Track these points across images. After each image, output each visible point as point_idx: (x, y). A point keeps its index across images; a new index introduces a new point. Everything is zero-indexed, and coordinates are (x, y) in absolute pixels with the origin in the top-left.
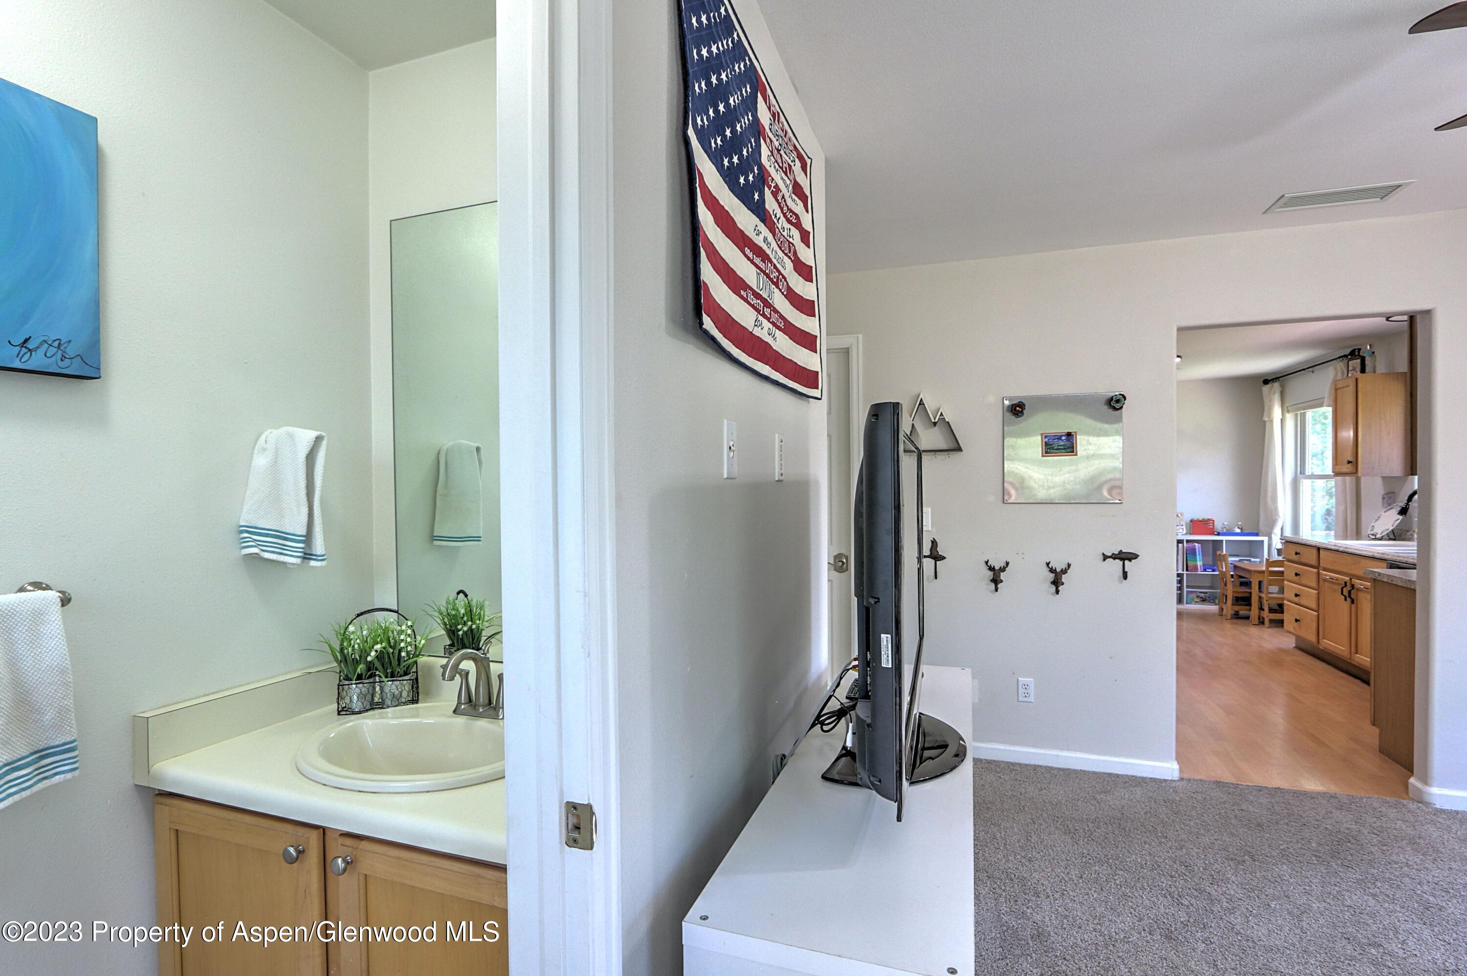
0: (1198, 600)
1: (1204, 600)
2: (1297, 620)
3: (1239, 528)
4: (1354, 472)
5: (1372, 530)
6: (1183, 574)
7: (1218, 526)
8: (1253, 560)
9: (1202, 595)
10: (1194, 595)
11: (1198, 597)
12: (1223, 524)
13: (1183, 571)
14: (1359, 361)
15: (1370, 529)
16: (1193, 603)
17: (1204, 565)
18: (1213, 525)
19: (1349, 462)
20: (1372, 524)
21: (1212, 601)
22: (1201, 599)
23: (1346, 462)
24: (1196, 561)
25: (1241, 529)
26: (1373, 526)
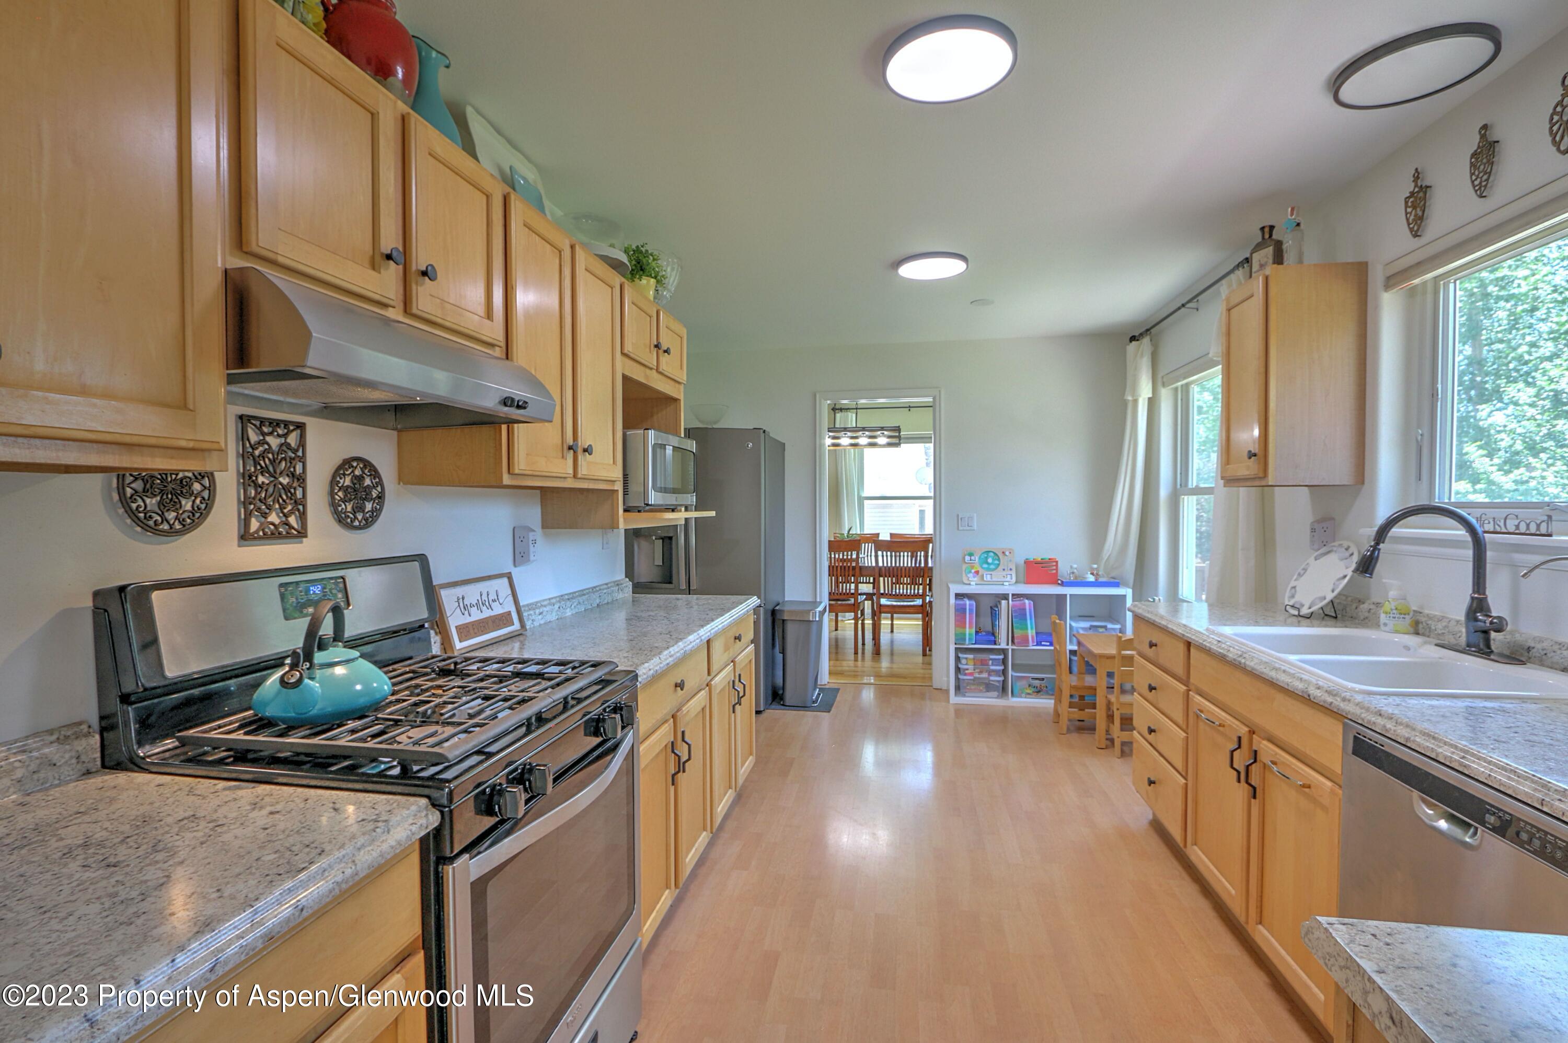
0: (1029, 691)
1: (1038, 691)
2: (1151, 782)
3: (1092, 574)
4: (1261, 475)
5: (1293, 596)
6: (1008, 649)
7: (1064, 570)
8: (1110, 626)
9: (1037, 683)
10: (1024, 683)
11: (1029, 686)
12: (1071, 567)
13: (1008, 644)
14: (1271, 249)
15: (1287, 594)
16: (1023, 695)
17: (1037, 633)
18: (1057, 569)
19: (1252, 455)
20: (1293, 584)
21: (1051, 693)
22: (1035, 690)
23: (1245, 454)
24: (1027, 629)
25: (1097, 576)
26: (1294, 587)
